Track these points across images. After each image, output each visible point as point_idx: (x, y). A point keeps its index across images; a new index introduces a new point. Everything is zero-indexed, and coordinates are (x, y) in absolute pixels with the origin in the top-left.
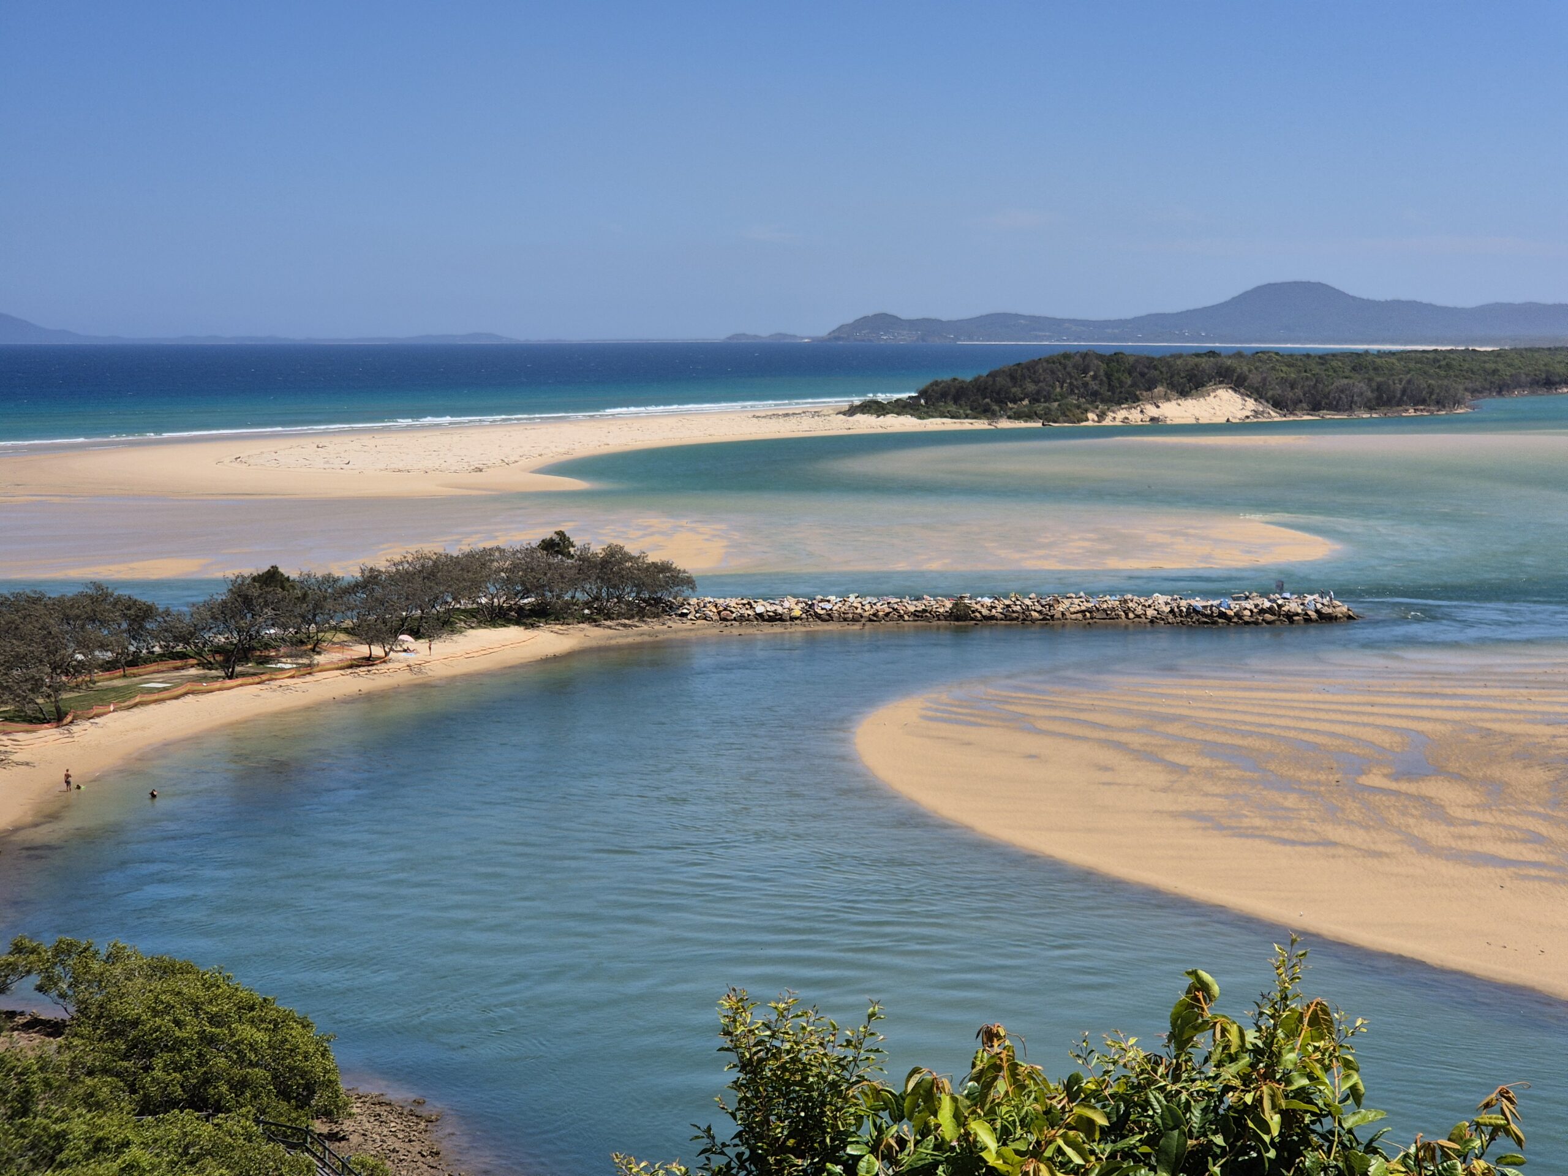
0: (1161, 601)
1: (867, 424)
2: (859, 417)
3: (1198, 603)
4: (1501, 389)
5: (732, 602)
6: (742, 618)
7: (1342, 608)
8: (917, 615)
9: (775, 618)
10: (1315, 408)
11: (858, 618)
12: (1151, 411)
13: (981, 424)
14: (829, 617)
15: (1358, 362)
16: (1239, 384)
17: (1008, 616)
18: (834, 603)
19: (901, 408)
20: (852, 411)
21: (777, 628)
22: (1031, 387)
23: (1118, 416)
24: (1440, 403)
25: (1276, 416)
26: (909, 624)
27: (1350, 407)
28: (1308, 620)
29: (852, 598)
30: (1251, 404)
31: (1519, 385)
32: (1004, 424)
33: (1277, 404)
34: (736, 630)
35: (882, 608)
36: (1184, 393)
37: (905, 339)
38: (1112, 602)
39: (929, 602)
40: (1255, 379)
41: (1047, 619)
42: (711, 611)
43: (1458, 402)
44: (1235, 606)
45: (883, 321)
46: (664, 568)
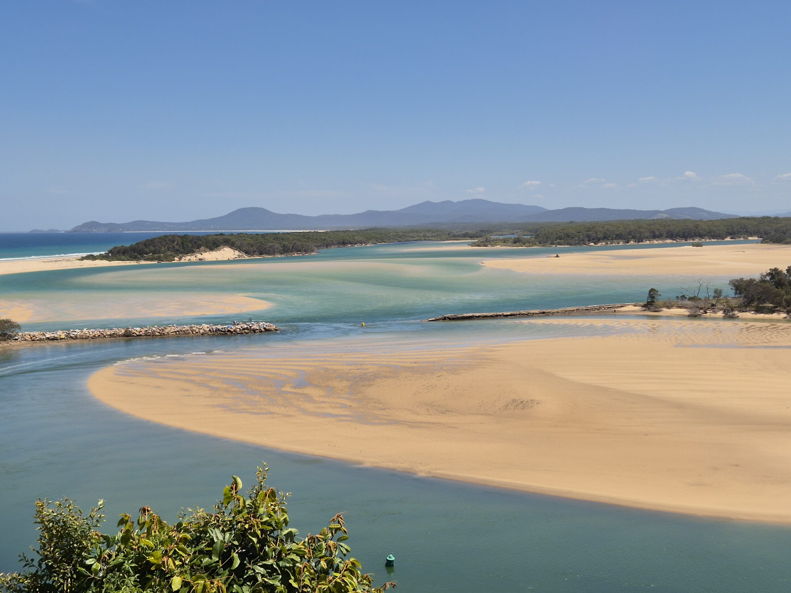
0: (206, 327)
1: (88, 264)
2: (85, 261)
3: (220, 327)
4: (327, 246)
5: (36, 333)
6: (40, 340)
7: (273, 327)
8: (111, 335)
9: (54, 339)
10: (261, 253)
11: (87, 338)
12: (199, 256)
13: (133, 263)
14: (76, 338)
15: (276, 237)
16: (232, 245)
17: (147, 335)
18: (78, 332)
19: (102, 257)
20: (83, 259)
21: (55, 343)
22: (152, 248)
23: (187, 258)
24: (306, 251)
25: (246, 257)
26: (108, 339)
27: (274, 253)
28: (261, 331)
29: (85, 330)
30: (237, 253)
31: (333, 244)
32: (143, 262)
33: (247, 253)
34: (38, 344)
35: (97, 333)
36: (212, 250)
37: (102, 231)
38: (186, 328)
39: (116, 330)
40: (238, 243)
41: (162, 335)
42: (28, 338)
43: (312, 251)
44: (234, 328)
45: (94, 224)
46: (7, 322)
